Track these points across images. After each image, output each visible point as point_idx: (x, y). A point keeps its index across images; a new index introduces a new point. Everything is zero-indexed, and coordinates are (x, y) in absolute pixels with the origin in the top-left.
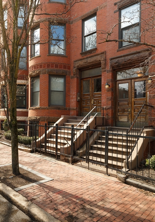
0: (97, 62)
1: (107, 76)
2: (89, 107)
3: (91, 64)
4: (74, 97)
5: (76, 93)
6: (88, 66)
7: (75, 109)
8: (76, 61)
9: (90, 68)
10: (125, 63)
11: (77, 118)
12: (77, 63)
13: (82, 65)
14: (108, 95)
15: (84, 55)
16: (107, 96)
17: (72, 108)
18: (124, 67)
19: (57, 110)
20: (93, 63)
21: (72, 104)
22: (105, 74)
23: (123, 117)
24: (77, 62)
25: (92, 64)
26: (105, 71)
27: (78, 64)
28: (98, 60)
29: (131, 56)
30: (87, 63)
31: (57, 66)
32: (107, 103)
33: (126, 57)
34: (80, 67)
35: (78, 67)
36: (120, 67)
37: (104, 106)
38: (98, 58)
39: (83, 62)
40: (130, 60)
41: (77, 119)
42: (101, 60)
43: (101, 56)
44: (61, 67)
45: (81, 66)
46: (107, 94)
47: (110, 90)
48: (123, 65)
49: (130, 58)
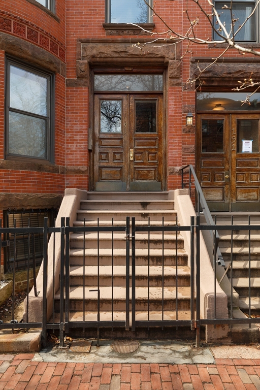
0: (153, 60)
1: (184, 98)
2: (121, 167)
3: (135, 60)
4: (78, 138)
5: (85, 127)
6: (125, 62)
7: (83, 172)
8: (88, 41)
9: (126, 69)
10: (229, 75)
11: (88, 194)
12: (92, 48)
13: (107, 57)
14: (187, 140)
15: (114, 32)
16: (183, 144)
17: (70, 168)
18: (221, 84)
19: (35, 173)
20: (143, 59)
21: (70, 157)
22: (179, 91)
23: (212, 191)
24: (90, 45)
25: (138, 60)
26: (179, 84)
27: (94, 52)
28: (160, 53)
29: (242, 65)
30: (123, 55)
31: (33, 36)
32: (183, 158)
33: (231, 65)
34: (98, 59)
35: (94, 59)
36: (213, 84)
37: (176, 166)
38: (161, 49)
39: (112, 50)
40: (240, 71)
41: (91, 197)
42: (167, 56)
43: (167, 47)
44: (44, 44)
45: (102, 60)
46: (183, 138)
47: (191, 130)
48: (223, 79)
49: (240, 69)
